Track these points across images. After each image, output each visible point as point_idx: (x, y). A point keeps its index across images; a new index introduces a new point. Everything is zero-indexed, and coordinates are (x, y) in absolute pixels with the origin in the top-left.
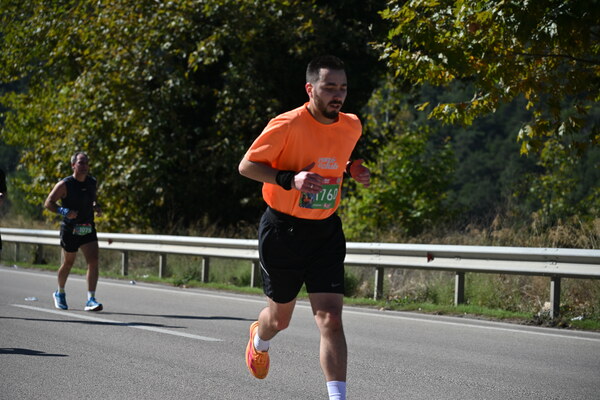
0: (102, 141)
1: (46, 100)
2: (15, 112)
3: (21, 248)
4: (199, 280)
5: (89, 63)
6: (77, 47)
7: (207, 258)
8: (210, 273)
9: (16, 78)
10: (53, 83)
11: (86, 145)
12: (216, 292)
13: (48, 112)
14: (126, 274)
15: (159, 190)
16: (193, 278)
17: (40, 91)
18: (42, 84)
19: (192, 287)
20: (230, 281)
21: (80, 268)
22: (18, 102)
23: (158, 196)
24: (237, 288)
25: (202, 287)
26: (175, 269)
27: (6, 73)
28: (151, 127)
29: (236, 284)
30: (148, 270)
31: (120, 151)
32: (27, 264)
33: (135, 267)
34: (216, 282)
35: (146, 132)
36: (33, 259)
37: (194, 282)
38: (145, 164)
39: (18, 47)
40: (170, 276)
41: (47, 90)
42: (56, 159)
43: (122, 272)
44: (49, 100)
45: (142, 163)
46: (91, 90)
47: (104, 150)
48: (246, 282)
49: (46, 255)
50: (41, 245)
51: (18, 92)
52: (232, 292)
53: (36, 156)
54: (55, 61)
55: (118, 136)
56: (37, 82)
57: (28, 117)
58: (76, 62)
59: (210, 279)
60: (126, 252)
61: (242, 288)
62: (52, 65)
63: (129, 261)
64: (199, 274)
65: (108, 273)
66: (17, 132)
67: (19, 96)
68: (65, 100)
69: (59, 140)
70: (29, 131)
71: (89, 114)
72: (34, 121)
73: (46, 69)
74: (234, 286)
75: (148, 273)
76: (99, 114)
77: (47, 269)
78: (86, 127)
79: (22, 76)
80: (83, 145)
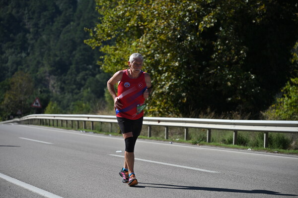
0: (154, 70)
1: (125, 49)
2: (109, 55)
3: (113, 125)
4: (206, 141)
5: (147, 29)
6: (141, 21)
7: (210, 129)
8: (211, 137)
9: (110, 38)
10: (128, 40)
12: (215, 147)
13: (126, 55)
14: (167, 138)
15: (184, 94)
16: (202, 140)
17: (122, 44)
18: (123, 41)
19: (202, 145)
20: (222, 141)
21: (144, 135)
22: (111, 50)
23: (183, 98)
24: (226, 145)
25: (207, 145)
26: (193, 135)
27: (105, 36)
28: (179, 61)
29: (225, 143)
30: (178, 136)
31: (164, 74)
32: (116, 134)
33: (172, 134)
34: (215, 142)
35: (177, 64)
36: (119, 131)
37: (203, 142)
38: (177, 81)
39: (110, 22)
40: (190, 139)
41: (125, 44)
43: (165, 137)
44: (127, 49)
45: (175, 80)
46: (148, 43)
47: (155, 74)
48: (230, 142)
51: (110, 45)
52: (223, 147)
54: (129, 29)
55: (163, 67)
56: (120, 40)
57: (116, 58)
58: (140, 29)
59: (211, 140)
60: (167, 127)
61: (228, 145)
62: (128, 31)
63: (169, 131)
64: (206, 138)
65: (158, 138)
66: (110, 66)
67: (111, 47)
68: (135, 49)
70: (116, 65)
71: (147, 56)
72: (119, 60)
73: (125, 33)
74: (224, 144)
75: (179, 138)
76: (152, 56)
78: (146, 62)
79: (113, 37)
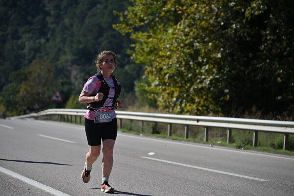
0: (193, 62)
1: (159, 37)
2: (141, 44)
3: (145, 124)
4: (252, 145)
5: (186, 14)
6: (179, 5)
7: (257, 132)
8: (258, 141)
9: (142, 24)
10: (164, 26)
11: (184, 63)
12: (262, 152)
13: (161, 43)
14: (207, 140)
15: (227, 91)
16: (248, 144)
17: (157, 31)
18: (157, 27)
19: (247, 149)
20: (271, 146)
21: (180, 137)
22: (144, 37)
23: (226, 94)
24: (275, 150)
25: (253, 149)
26: (236, 138)
27: (137, 20)
28: (222, 52)
29: (274, 148)
30: (220, 139)
31: (204, 67)
32: (148, 134)
33: (212, 136)
34: (262, 146)
35: (219, 55)
36: (151, 130)
37: (249, 146)
38: (218, 75)
39: (144, 5)
40: (234, 142)
41: (160, 31)
42: (166, 72)
43: (205, 139)
44: (161, 37)
46: (186, 30)
47: (194, 66)
48: (280, 147)
49: (159, 129)
50: (156, 123)
51: (143, 32)
52: (272, 153)
53: (154, 70)
54: (165, 13)
55: (203, 58)
56: (154, 26)
57: (149, 47)
58: (178, 14)
59: (258, 144)
60: (208, 128)
61: (278, 151)
62: (164, 16)
63: (209, 133)
64: (251, 142)
65: (196, 140)
66: (142, 55)
67: (144, 34)
68: (171, 36)
69: (167, 60)
70: (149, 55)
71: (186, 45)
72: (152, 49)
73: (161, 18)
76: (191, 45)
77: (160, 137)
78: (184, 52)
79: (146, 22)
80: (181, 63)
